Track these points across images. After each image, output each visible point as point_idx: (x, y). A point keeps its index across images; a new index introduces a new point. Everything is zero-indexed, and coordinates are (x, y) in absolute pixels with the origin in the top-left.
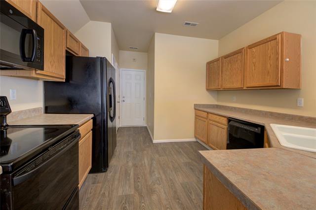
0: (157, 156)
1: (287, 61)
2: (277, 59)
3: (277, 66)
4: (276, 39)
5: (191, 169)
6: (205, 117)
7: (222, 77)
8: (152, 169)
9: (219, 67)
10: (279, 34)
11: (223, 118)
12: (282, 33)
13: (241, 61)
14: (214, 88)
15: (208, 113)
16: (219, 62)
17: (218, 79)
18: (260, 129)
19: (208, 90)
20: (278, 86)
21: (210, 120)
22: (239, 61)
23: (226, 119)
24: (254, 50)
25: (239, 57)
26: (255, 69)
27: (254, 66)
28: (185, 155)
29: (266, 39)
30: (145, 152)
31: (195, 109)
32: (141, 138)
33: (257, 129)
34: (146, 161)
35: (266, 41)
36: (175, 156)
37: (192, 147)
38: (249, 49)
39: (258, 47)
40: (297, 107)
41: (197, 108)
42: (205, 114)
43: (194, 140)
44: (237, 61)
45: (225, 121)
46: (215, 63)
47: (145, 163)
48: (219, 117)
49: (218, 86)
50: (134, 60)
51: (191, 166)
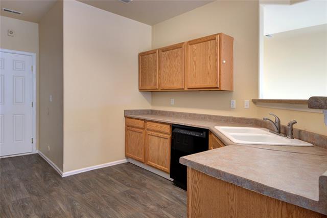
0: (77, 195)
1: (224, 63)
2: (216, 60)
3: (216, 67)
4: (215, 39)
5: (132, 197)
6: (142, 126)
7: (160, 74)
8: (77, 213)
9: (156, 61)
10: (218, 34)
11: (165, 126)
12: (220, 34)
13: (181, 58)
14: (149, 88)
15: (145, 121)
16: (155, 54)
17: (155, 76)
18: (205, 133)
19: (141, 90)
20: (217, 88)
21: (148, 130)
22: (179, 58)
23: (169, 126)
24: (195, 46)
25: (179, 53)
26: (196, 69)
27: (195, 65)
28: (119, 183)
29: (206, 37)
30: (54, 193)
31: (126, 117)
32: (37, 174)
33: (202, 134)
34: (61, 206)
35: (206, 40)
36: (106, 188)
37: (124, 171)
38: (190, 45)
39: (199, 44)
40: (230, 109)
41: (128, 116)
42: (141, 124)
43: (124, 161)
44: (177, 57)
45: (167, 129)
46: (151, 55)
47: (61, 209)
48: (159, 125)
49: (156, 85)
50: (11, 32)
51: (132, 195)
